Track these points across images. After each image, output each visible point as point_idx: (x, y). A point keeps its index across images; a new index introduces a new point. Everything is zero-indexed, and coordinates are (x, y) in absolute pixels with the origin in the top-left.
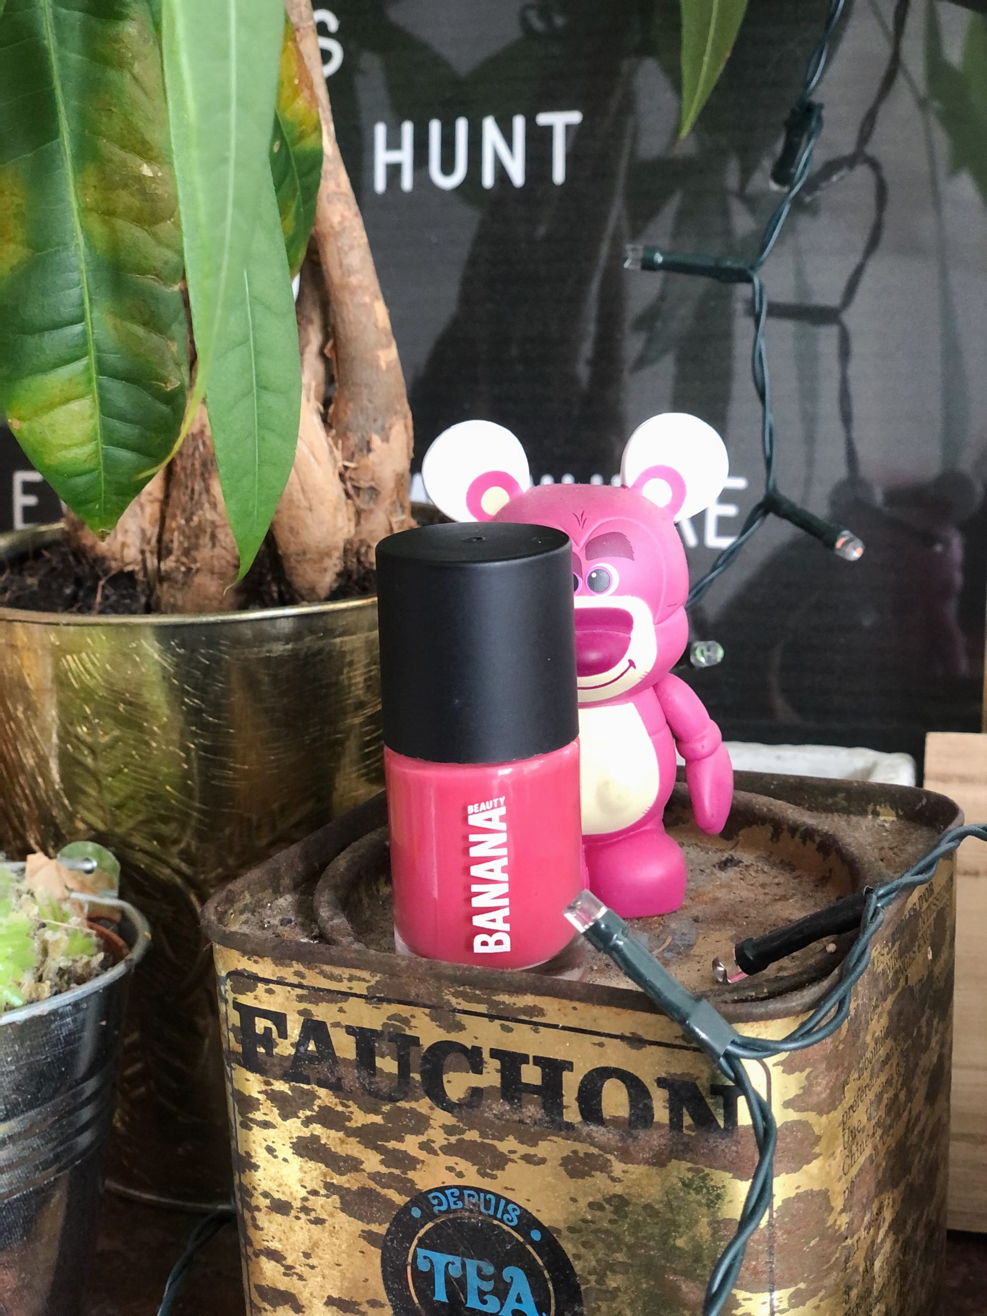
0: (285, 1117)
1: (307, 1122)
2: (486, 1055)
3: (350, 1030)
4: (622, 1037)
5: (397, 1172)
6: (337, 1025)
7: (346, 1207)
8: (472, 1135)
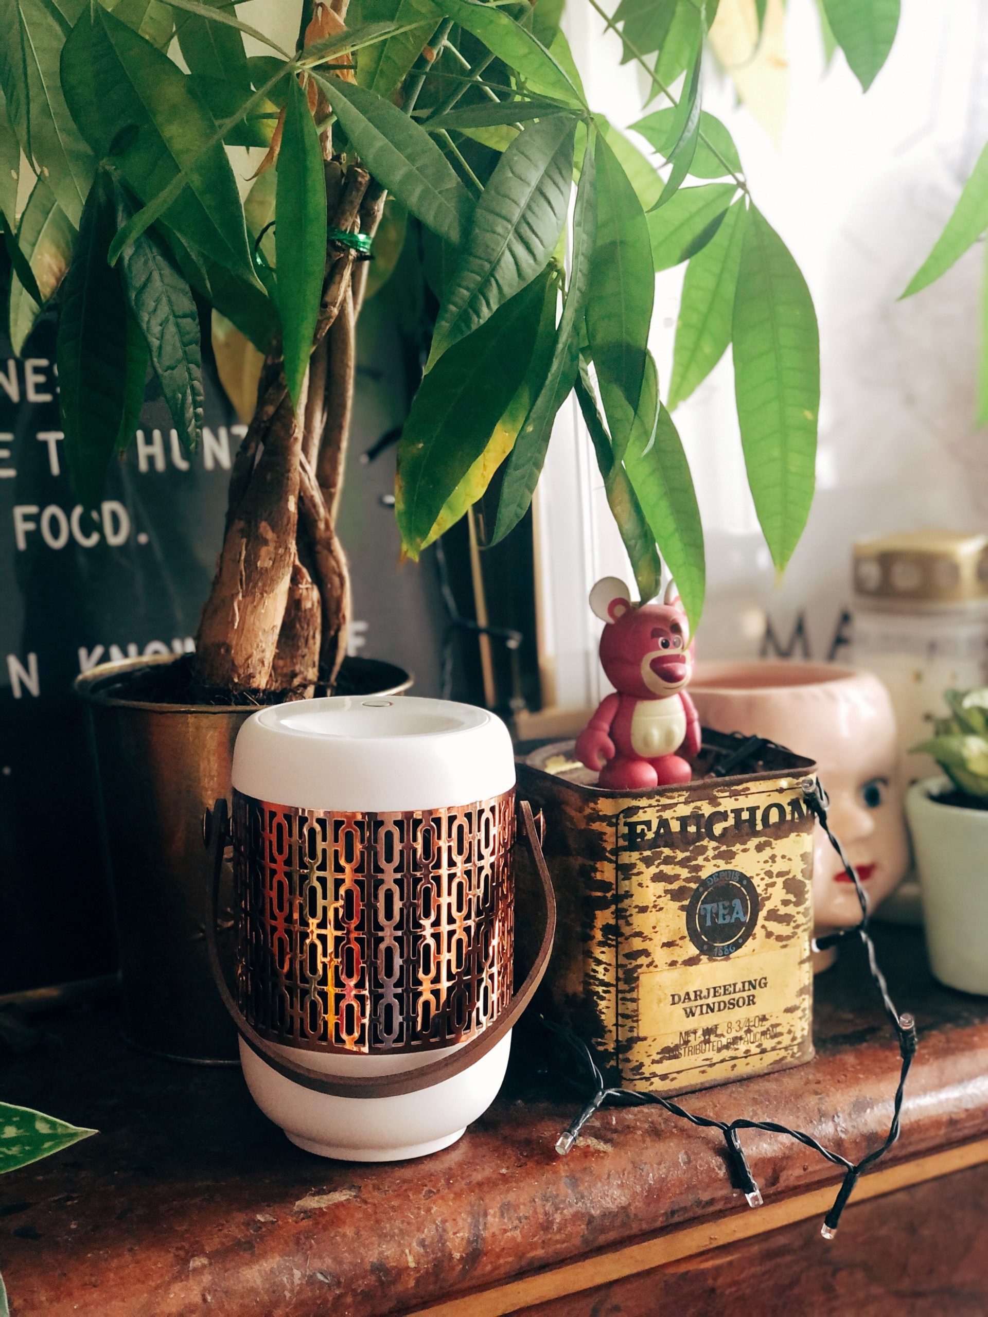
0: (648, 867)
1: (657, 867)
2: (729, 813)
3: (678, 819)
4: (777, 790)
5: (694, 874)
6: (672, 818)
7: (673, 899)
8: (724, 848)
